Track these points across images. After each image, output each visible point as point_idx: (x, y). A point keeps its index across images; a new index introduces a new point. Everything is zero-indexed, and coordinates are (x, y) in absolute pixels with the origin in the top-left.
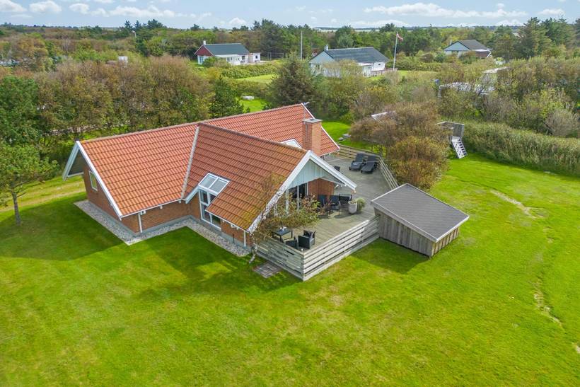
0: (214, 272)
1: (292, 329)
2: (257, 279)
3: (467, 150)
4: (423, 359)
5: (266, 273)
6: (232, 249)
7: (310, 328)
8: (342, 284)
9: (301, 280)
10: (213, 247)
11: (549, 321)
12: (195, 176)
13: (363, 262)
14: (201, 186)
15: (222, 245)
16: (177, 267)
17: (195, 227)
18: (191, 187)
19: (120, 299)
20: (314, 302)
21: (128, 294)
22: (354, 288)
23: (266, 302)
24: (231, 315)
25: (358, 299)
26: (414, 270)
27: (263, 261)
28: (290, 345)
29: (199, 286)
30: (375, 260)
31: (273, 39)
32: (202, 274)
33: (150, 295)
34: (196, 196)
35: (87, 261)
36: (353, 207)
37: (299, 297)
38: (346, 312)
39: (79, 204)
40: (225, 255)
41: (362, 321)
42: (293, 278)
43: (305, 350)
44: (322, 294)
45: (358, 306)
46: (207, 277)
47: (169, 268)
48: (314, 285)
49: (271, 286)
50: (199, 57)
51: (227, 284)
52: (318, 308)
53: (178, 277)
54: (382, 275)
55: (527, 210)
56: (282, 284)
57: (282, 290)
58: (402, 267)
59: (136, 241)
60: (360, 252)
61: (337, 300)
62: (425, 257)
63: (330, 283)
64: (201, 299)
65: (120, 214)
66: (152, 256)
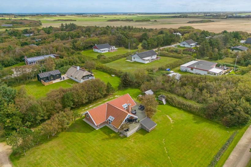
0: (113, 135)
1: (125, 145)
2: (120, 137)
3: (166, 102)
4: (143, 149)
5: (121, 136)
6: (115, 131)
7: (128, 145)
8: (134, 138)
9: (127, 137)
10: (112, 130)
11: (163, 144)
12: (107, 116)
13: (137, 133)
14: (109, 118)
15: (113, 130)
16: (106, 134)
17: (108, 126)
18: (107, 118)
19: (99, 140)
20: (129, 141)
21: (100, 139)
22: (135, 138)
23: (122, 141)
24: (117, 143)
25: (136, 140)
26: (146, 135)
27: (121, 133)
28: (125, 147)
29: (111, 138)
30: (140, 133)
31: (119, 40)
32: (111, 136)
33: (103, 139)
34: (108, 120)
35: (91, 133)
36: (137, 121)
37: (126, 140)
38: (134, 142)
39: (83, 120)
40: (114, 132)
41: (136, 144)
42: (126, 137)
43: (127, 148)
44: (130, 139)
45: (136, 141)
46: (112, 136)
47: (105, 135)
48: (129, 138)
49: (122, 138)
50: (94, 49)
51: (115, 138)
52: (129, 142)
53: (107, 136)
54: (140, 136)
55: (171, 121)
56: (124, 138)
57: (124, 139)
58: (144, 134)
59: (98, 129)
60: (137, 132)
61: (133, 140)
62: (148, 132)
63: (132, 137)
64: (112, 140)
65: (96, 125)
66: (101, 132)
